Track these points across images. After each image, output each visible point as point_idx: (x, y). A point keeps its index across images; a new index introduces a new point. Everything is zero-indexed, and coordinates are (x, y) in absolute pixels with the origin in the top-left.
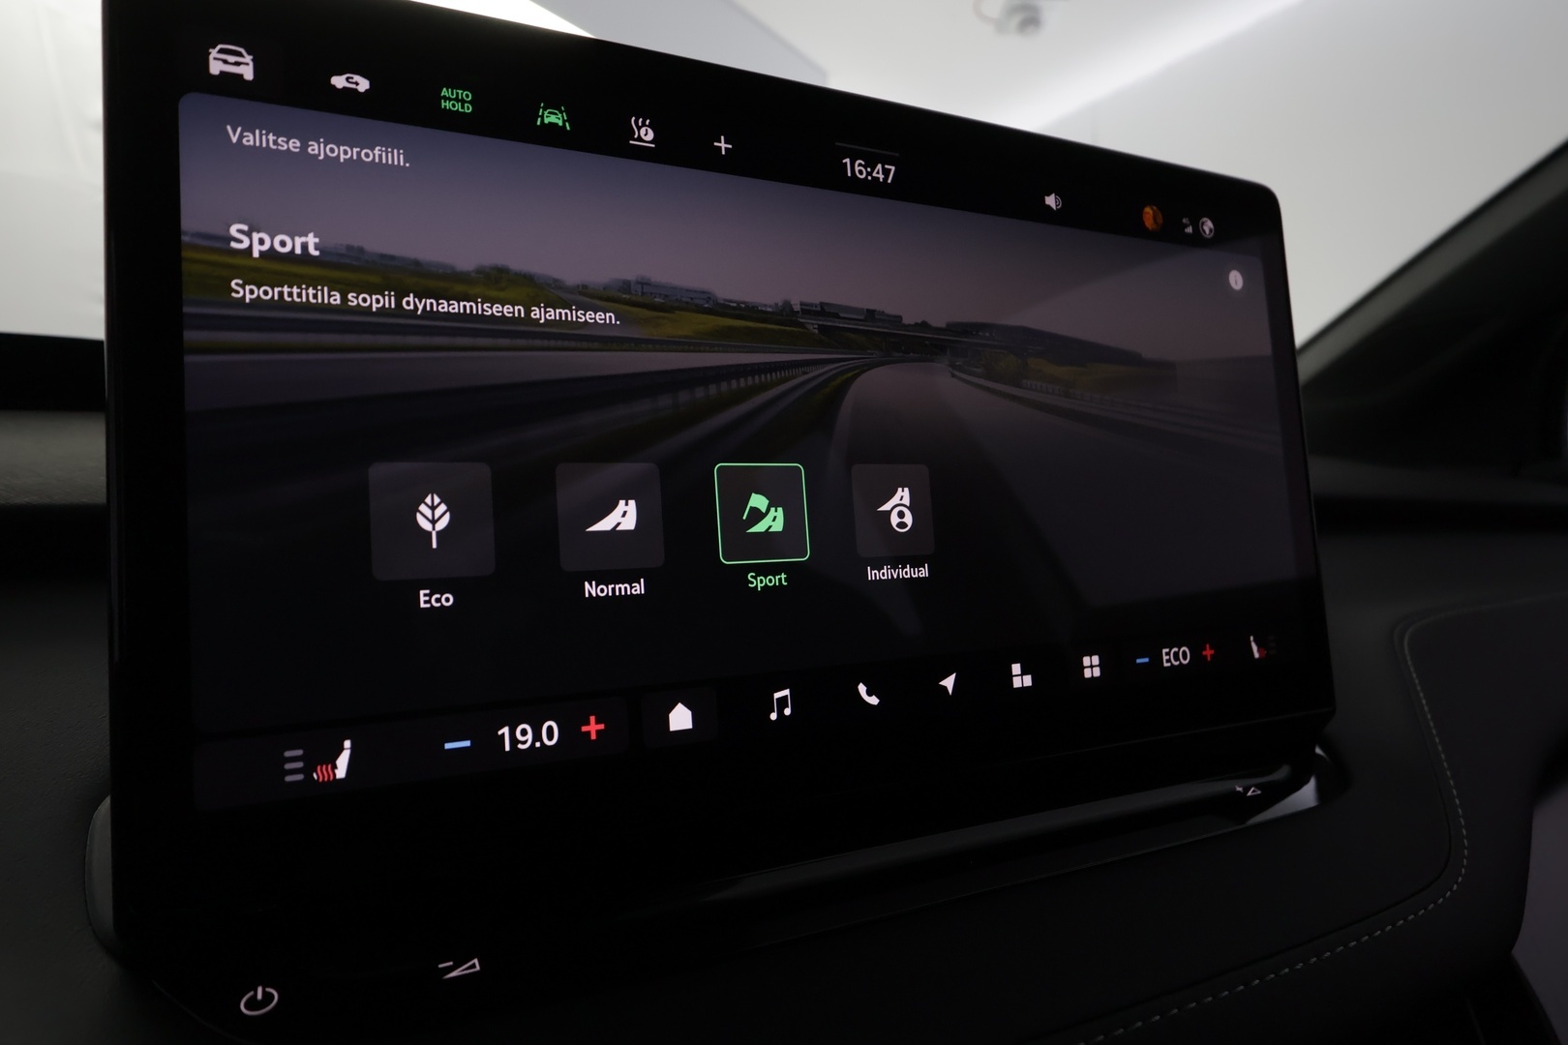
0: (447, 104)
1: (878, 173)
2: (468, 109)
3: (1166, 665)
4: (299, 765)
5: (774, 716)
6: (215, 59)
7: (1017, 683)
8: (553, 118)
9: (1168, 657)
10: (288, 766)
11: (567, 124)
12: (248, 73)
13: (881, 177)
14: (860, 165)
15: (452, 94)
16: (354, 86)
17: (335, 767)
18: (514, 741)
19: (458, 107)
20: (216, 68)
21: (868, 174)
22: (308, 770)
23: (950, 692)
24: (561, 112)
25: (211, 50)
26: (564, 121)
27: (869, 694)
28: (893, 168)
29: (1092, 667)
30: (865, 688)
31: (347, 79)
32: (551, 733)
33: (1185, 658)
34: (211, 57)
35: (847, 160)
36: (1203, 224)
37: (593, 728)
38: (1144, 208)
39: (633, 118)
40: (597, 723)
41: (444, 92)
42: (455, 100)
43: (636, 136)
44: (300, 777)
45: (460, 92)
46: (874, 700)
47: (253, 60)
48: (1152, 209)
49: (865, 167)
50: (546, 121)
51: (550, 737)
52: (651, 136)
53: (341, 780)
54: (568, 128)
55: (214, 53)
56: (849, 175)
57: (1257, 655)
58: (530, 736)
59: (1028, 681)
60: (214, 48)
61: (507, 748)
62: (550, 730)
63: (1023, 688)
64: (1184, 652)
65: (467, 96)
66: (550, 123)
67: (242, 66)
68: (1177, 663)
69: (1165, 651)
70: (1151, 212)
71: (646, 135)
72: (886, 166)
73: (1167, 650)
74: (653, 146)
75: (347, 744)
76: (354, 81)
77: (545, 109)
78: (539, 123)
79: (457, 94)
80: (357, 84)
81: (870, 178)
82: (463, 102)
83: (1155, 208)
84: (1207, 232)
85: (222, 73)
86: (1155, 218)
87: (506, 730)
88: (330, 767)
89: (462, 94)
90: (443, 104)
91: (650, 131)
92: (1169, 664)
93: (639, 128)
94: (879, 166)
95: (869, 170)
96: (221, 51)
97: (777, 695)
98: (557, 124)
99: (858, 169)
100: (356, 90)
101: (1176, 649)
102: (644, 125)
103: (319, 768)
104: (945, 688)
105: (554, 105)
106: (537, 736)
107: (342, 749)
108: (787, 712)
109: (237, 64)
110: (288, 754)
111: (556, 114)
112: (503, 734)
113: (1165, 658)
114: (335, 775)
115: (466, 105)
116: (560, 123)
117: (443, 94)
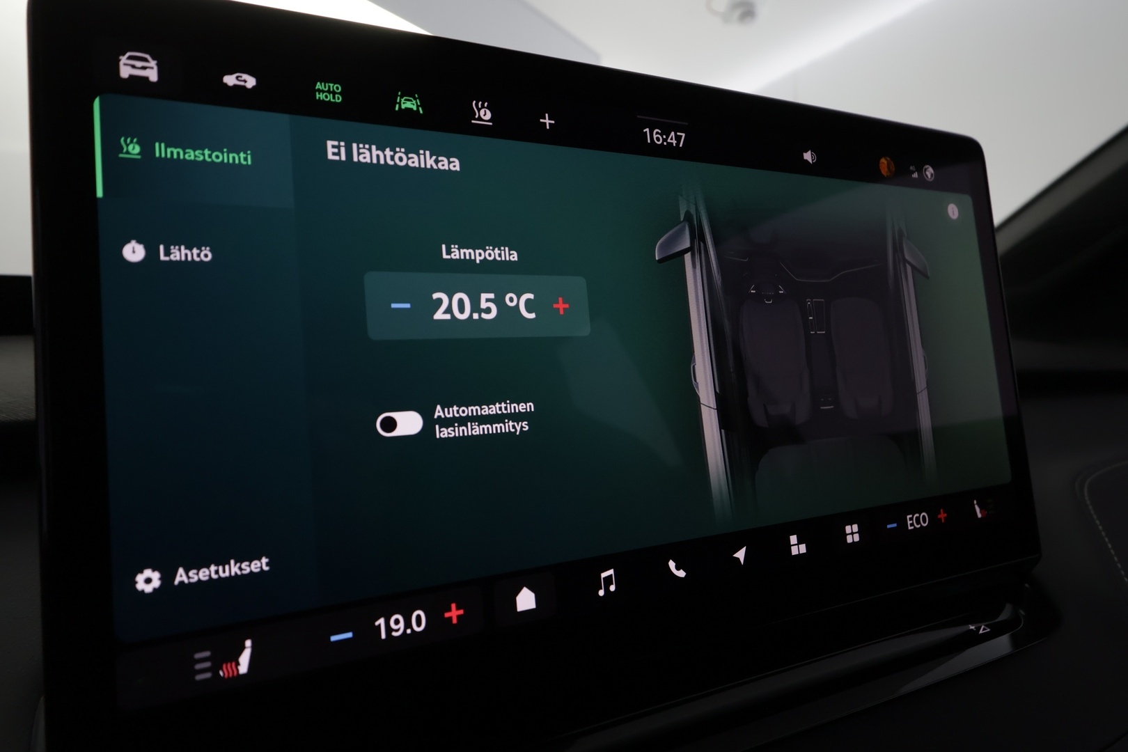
0: (321, 95)
1: (672, 139)
2: (339, 99)
3: (910, 528)
4: (207, 665)
5: (601, 593)
6: (125, 64)
7: (794, 551)
8: (409, 104)
9: (912, 522)
10: (198, 667)
11: (420, 109)
12: (153, 75)
13: (674, 142)
14: (657, 133)
15: (325, 87)
16: (242, 83)
17: (238, 664)
18: (389, 630)
19: (330, 97)
20: (125, 72)
21: (664, 140)
22: (215, 669)
23: (742, 563)
24: (415, 99)
25: (121, 57)
26: (418, 106)
27: (678, 568)
28: (683, 135)
29: (852, 533)
30: (674, 564)
31: (237, 78)
32: (420, 620)
33: (924, 521)
34: (121, 63)
35: (647, 130)
36: (926, 170)
37: (454, 613)
38: (880, 159)
39: (474, 102)
40: (458, 609)
41: (318, 86)
42: (329, 92)
43: (477, 117)
44: (208, 675)
45: (331, 85)
46: (681, 574)
47: (157, 64)
48: (886, 160)
49: (662, 135)
50: (403, 106)
51: (419, 624)
52: (488, 116)
53: (244, 675)
54: (421, 112)
55: (123, 59)
56: (649, 142)
57: (979, 515)
58: (402, 625)
59: (803, 549)
60: (124, 55)
61: (383, 636)
62: (419, 618)
63: (800, 555)
64: (924, 517)
65: (337, 88)
66: (406, 109)
67: (148, 70)
68: (919, 526)
69: (908, 517)
70: (886, 162)
71: (485, 115)
72: (678, 134)
73: (911, 516)
74: (491, 124)
75: (248, 643)
76: (243, 79)
77: (402, 97)
78: (397, 109)
79: (329, 87)
80: (245, 81)
81: (665, 143)
82: (334, 93)
83: (889, 159)
84: (929, 176)
85: (131, 77)
86: (889, 168)
87: (381, 621)
88: (234, 664)
89: (333, 87)
90: (318, 96)
91: (488, 112)
92: (912, 528)
93: (479, 110)
94: (673, 134)
95: (664, 137)
96: (130, 58)
97: (604, 575)
98: (411, 109)
99: (656, 136)
100: (244, 87)
101: (917, 515)
102: (483, 107)
103: (224, 666)
104: (738, 559)
105: (409, 93)
106: (408, 624)
107: (243, 648)
108: (612, 588)
109: (144, 68)
110: (198, 656)
111: (411, 101)
112: (380, 625)
113: (909, 522)
114: (238, 670)
115: (336, 96)
116: (415, 108)
117: (317, 87)
